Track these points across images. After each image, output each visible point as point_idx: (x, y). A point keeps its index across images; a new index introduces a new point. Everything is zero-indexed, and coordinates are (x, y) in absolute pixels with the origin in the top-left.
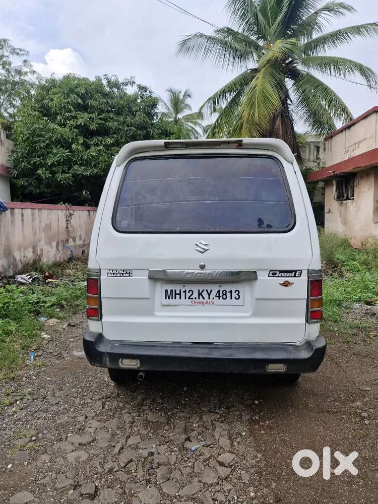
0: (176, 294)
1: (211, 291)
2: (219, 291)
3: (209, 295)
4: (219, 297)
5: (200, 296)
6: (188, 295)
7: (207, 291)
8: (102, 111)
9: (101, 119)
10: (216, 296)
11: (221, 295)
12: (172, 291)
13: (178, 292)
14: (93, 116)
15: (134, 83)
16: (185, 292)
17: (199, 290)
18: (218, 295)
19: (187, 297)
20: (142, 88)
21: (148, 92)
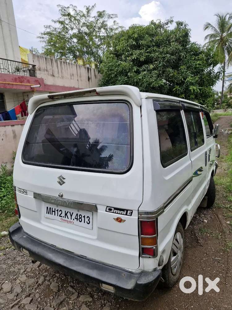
0: (52, 211)
1: (73, 213)
2: (77, 214)
3: (71, 216)
4: (77, 219)
5: (66, 216)
6: (59, 213)
7: (70, 212)
8: (149, 47)
9: (148, 52)
10: (75, 218)
11: (78, 218)
12: (50, 208)
13: (54, 210)
14: (142, 51)
15: (172, 21)
16: (57, 210)
17: (65, 211)
18: (76, 218)
19: (59, 215)
20: (179, 24)
21: (183, 26)
